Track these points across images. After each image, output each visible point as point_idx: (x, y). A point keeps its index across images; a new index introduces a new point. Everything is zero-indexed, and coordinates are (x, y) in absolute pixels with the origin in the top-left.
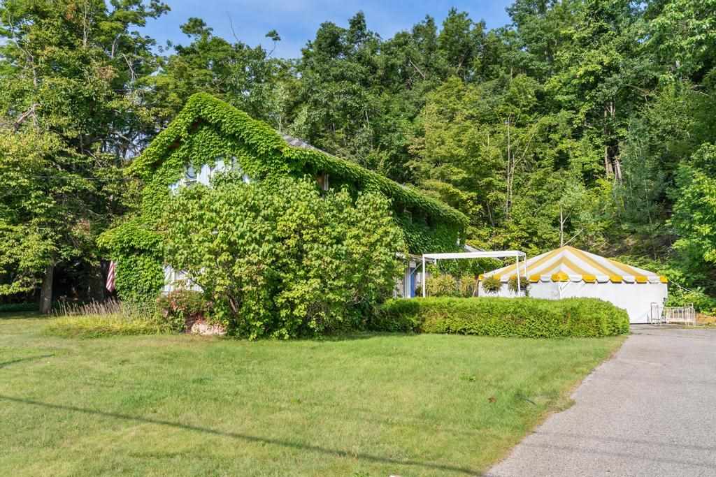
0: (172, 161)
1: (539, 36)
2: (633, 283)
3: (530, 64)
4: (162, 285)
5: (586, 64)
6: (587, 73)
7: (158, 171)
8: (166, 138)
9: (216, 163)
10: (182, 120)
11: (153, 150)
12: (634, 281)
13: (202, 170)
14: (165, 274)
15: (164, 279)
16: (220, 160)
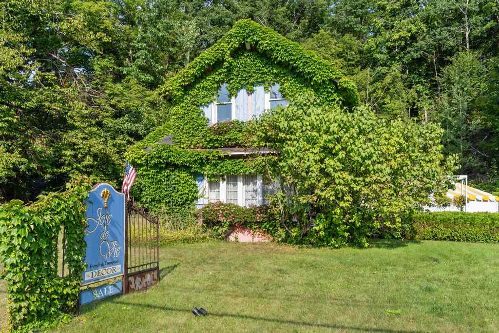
0: (205, 83)
1: (363, 4)
2: (480, 201)
3: (355, 26)
4: (196, 198)
5: (399, 31)
6: (400, 38)
7: (190, 92)
8: (207, 61)
9: (255, 88)
10: (225, 45)
11: (191, 71)
12: (481, 199)
13: (238, 94)
14: (199, 189)
15: (197, 193)
16: (260, 86)
